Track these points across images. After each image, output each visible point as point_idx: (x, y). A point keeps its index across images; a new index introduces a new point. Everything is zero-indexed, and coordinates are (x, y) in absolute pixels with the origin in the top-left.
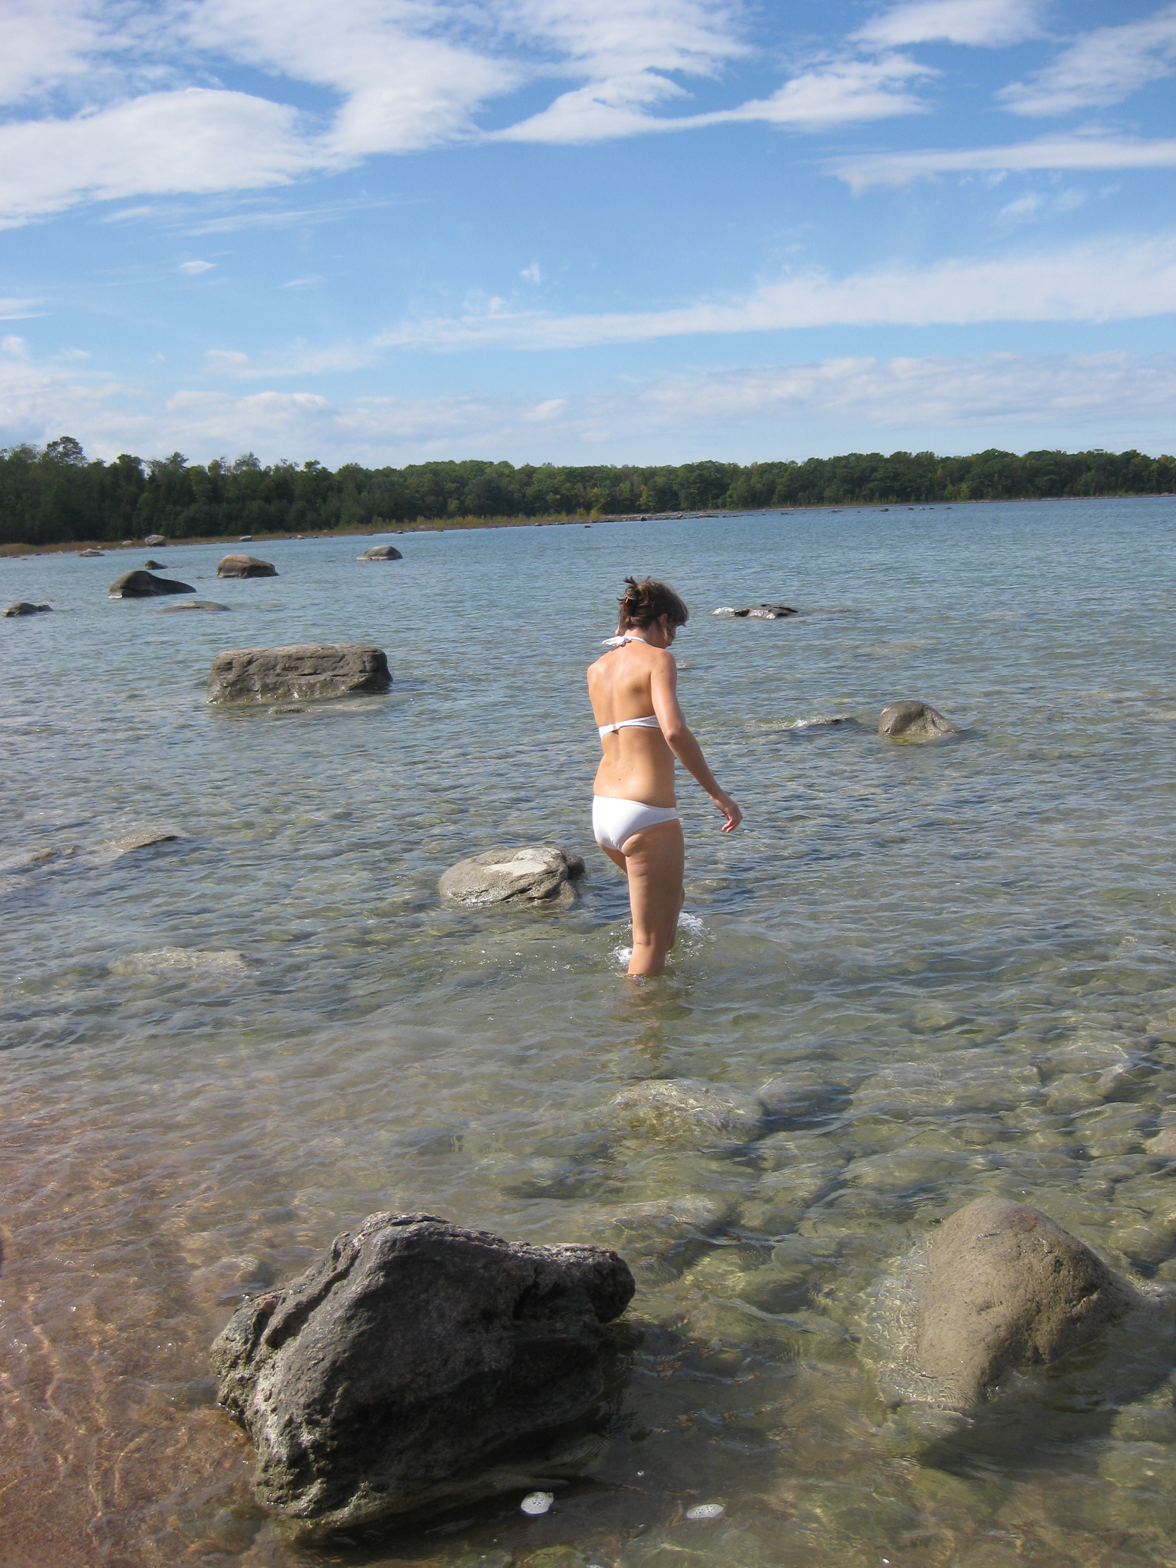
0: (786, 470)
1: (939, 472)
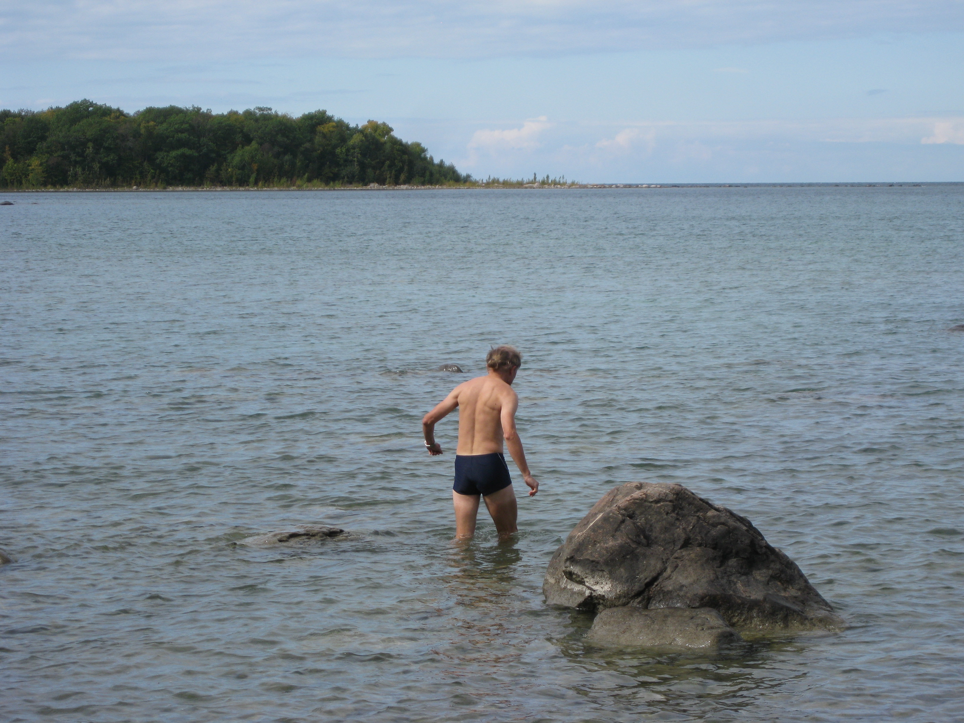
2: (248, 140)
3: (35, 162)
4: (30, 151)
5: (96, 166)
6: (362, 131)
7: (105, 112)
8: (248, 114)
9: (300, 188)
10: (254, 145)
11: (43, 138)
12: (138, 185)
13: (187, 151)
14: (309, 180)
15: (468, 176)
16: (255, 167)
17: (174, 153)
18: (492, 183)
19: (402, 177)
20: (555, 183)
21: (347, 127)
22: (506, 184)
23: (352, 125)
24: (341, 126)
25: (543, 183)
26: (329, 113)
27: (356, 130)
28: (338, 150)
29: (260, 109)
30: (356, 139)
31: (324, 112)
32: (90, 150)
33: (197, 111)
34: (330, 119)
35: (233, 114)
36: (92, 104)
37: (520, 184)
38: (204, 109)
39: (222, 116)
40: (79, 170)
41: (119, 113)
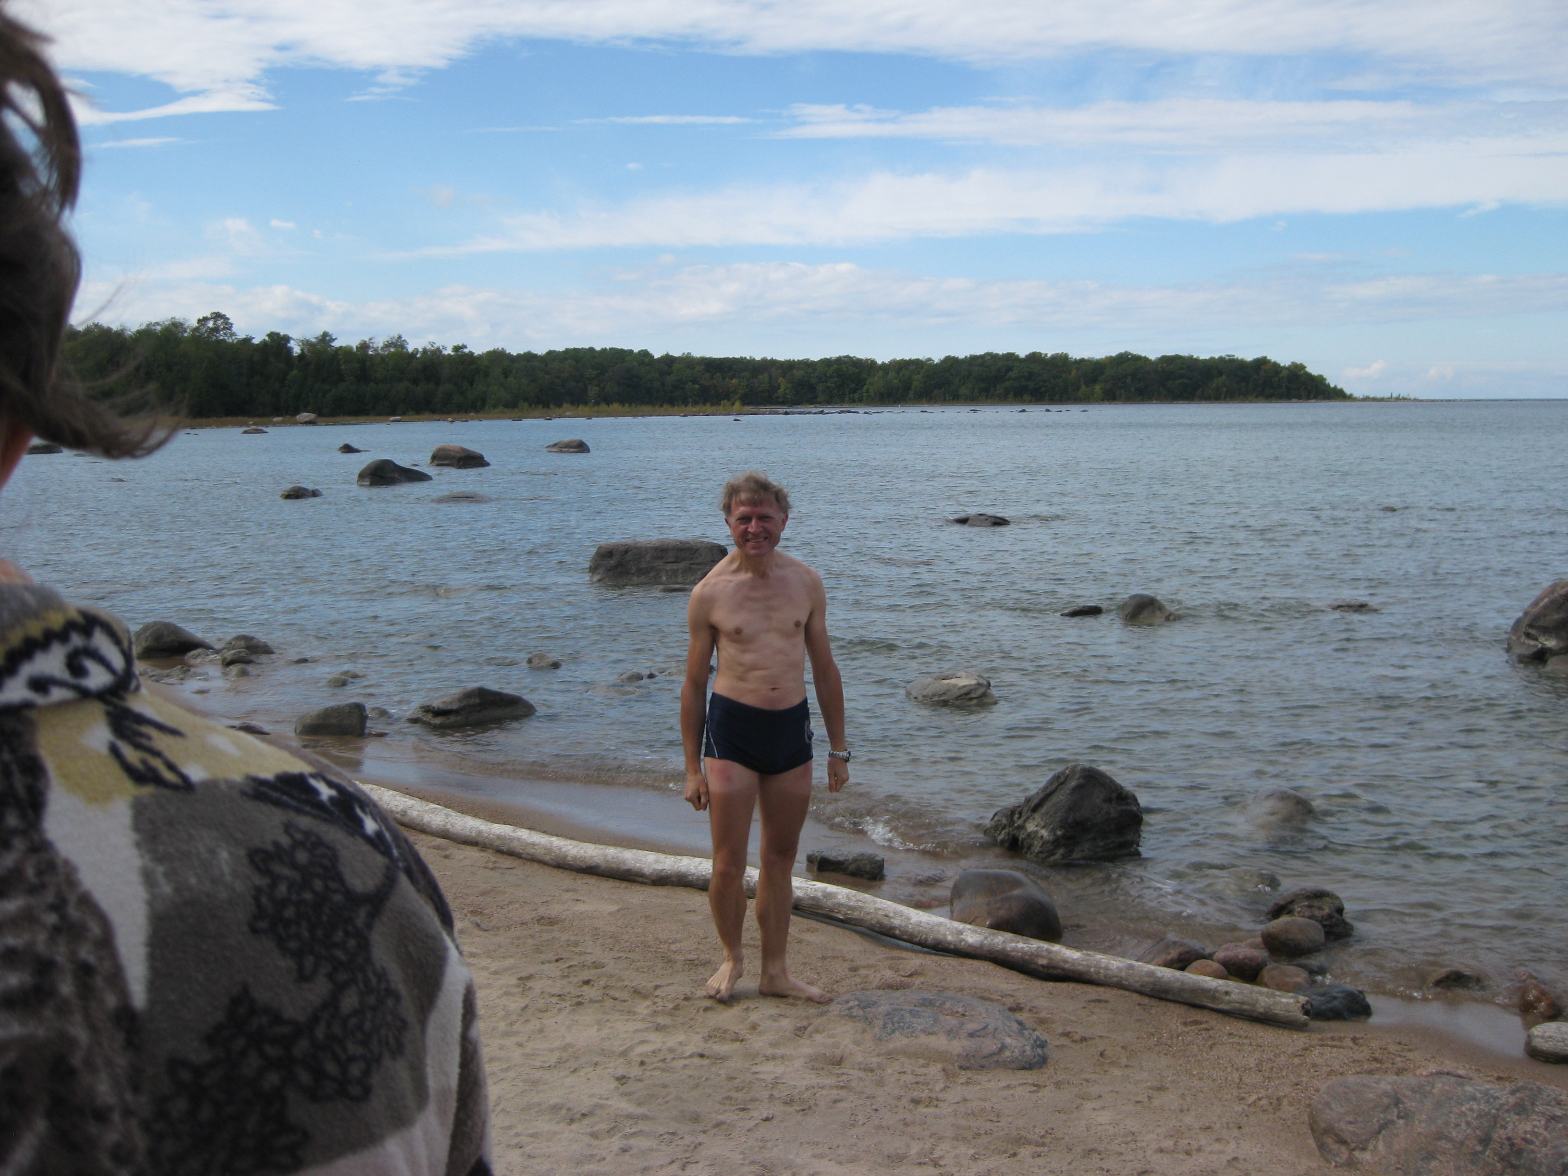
0: (922, 367)
1: (1074, 372)
2: (1220, 374)
3: (1097, 388)
4: (1094, 381)
5: (1133, 389)
6: (1288, 369)
7: (1137, 358)
8: (1221, 359)
9: (1250, 402)
10: (1224, 377)
11: (1102, 374)
12: (1157, 400)
13: (1185, 381)
14: (1257, 397)
15: (1351, 395)
16: (1225, 389)
17: (1178, 382)
18: (1366, 399)
19: (1312, 396)
20: (1404, 399)
21: (1279, 365)
22: (1374, 399)
23: (1282, 365)
24: (1276, 365)
25: (1398, 399)
26: (1268, 358)
27: (1284, 368)
28: (1274, 379)
29: (1228, 356)
30: (1285, 373)
31: (1265, 358)
32: (1129, 381)
33: (1191, 358)
34: (1269, 361)
35: (1212, 359)
36: (1130, 354)
37: (1382, 400)
38: (1195, 357)
39: (1206, 360)
40: (1123, 392)
41: (1146, 359)
